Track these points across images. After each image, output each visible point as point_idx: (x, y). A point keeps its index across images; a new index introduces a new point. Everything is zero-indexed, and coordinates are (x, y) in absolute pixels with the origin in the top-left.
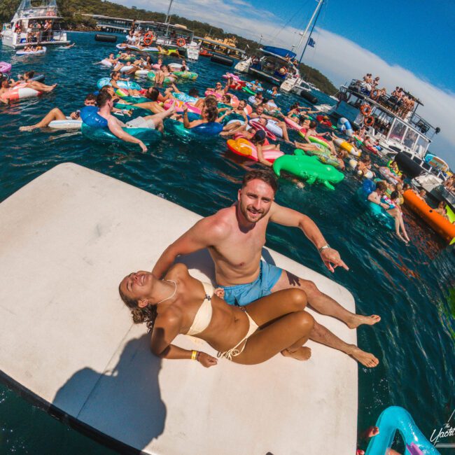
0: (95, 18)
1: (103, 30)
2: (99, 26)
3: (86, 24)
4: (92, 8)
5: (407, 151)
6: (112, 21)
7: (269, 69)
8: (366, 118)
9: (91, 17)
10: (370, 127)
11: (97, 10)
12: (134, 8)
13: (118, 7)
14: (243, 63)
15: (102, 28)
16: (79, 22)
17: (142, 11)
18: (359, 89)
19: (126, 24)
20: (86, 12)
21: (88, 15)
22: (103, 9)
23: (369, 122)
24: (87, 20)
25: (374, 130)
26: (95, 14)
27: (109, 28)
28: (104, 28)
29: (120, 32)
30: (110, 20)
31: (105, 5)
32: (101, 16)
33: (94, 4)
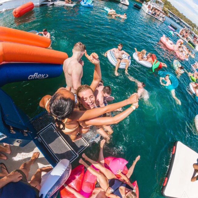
2: (169, 14)
3: (165, 12)
6: (174, 16)
9: (168, 11)
11: (170, 8)
12: (182, 14)
13: (177, 11)
15: (169, 16)
17: (185, 17)
20: (166, 7)
21: (166, 9)
22: (171, 9)
24: (166, 11)
26: (169, 9)
27: (172, 18)
28: (170, 16)
29: (175, 21)
30: (173, 15)
31: (172, 7)
32: (170, 12)
33: (169, 5)
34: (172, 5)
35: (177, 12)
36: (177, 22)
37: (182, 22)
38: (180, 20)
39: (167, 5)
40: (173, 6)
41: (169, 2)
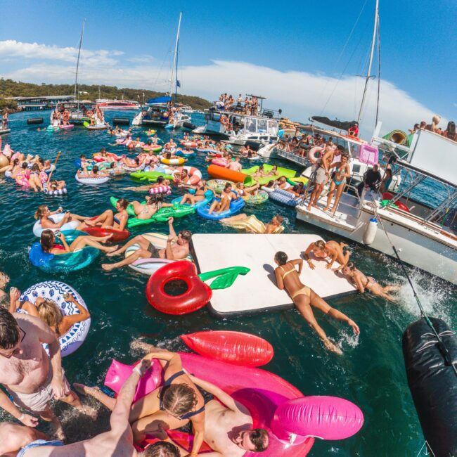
0: (15, 100)
1: (24, 110)
2: (20, 107)
3: (9, 106)
4: (10, 91)
5: (263, 135)
7: (156, 117)
8: (227, 125)
9: (12, 100)
10: (231, 131)
11: (14, 92)
13: (31, 86)
14: (137, 118)
15: (22, 108)
16: (4, 106)
18: (216, 107)
19: (41, 101)
20: (7, 96)
21: (9, 98)
22: (19, 90)
23: (229, 127)
24: (9, 103)
25: (234, 132)
26: (15, 96)
27: (28, 107)
28: (24, 107)
29: (38, 109)
30: (28, 100)
31: (20, 86)
32: (19, 98)
33: (11, 87)
34: (18, 82)
35: (32, 90)
36: (41, 108)
37: (50, 100)
38: (45, 100)
39: (8, 90)
40: (20, 83)
41: (8, 80)
